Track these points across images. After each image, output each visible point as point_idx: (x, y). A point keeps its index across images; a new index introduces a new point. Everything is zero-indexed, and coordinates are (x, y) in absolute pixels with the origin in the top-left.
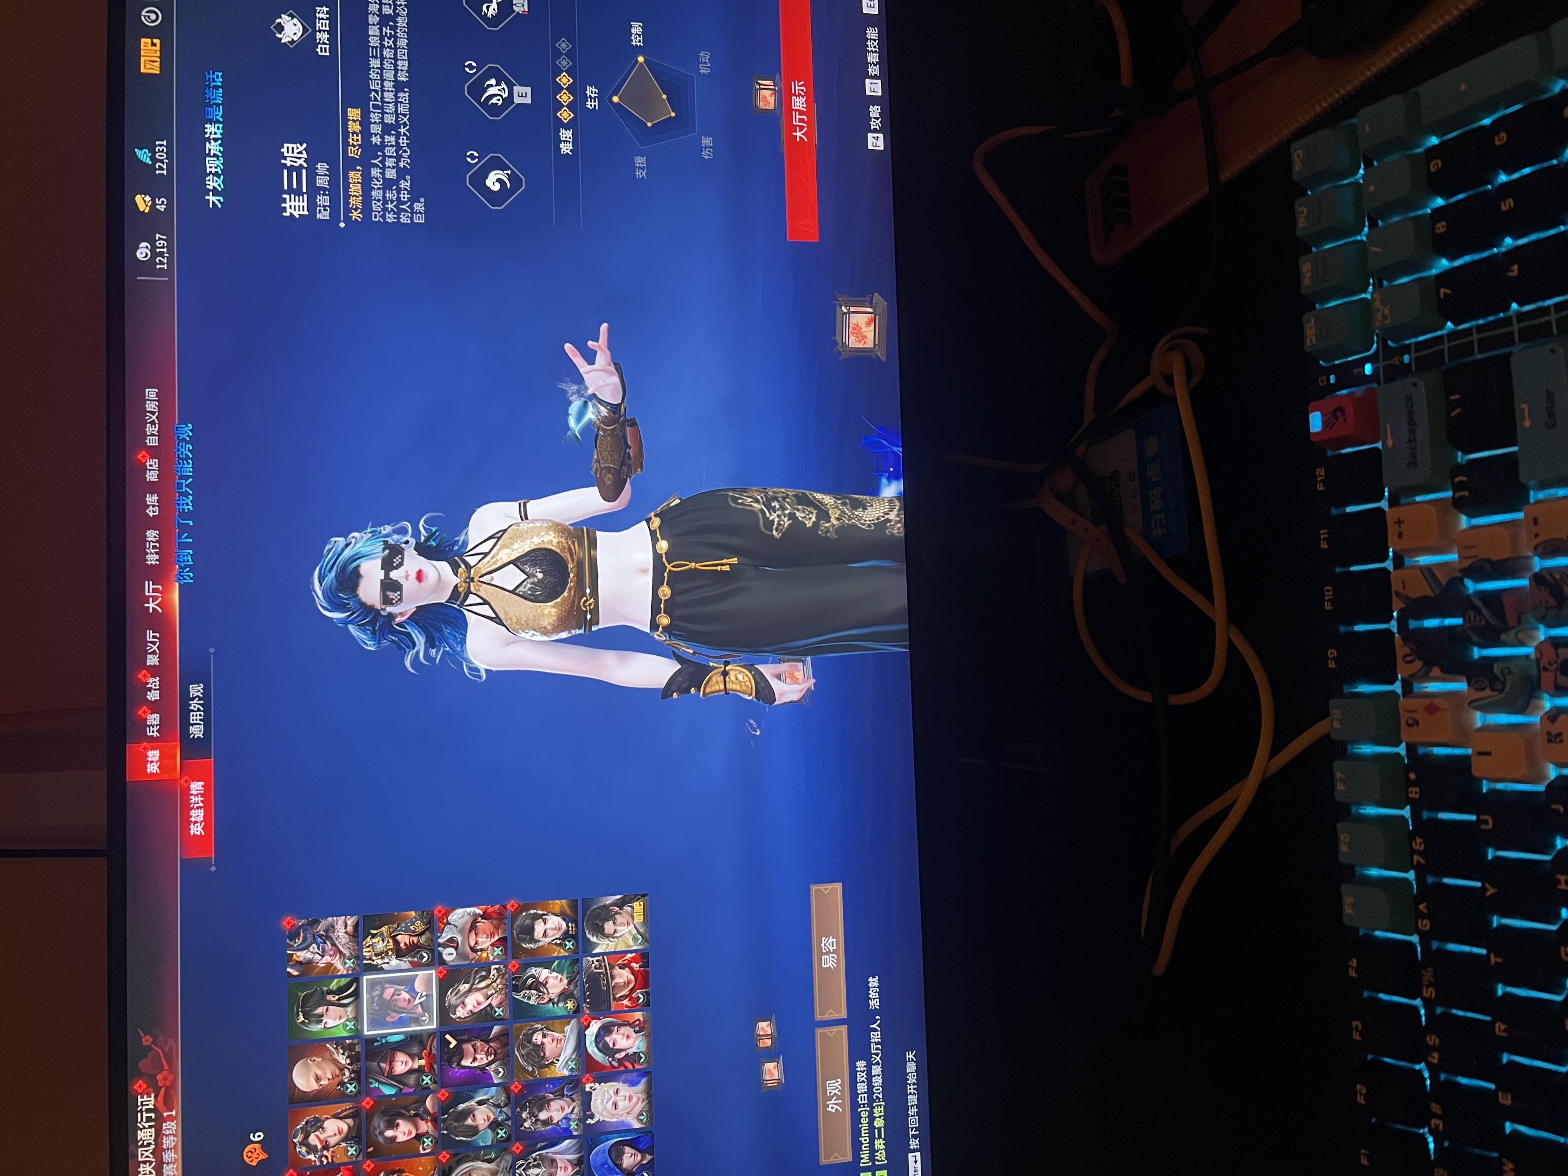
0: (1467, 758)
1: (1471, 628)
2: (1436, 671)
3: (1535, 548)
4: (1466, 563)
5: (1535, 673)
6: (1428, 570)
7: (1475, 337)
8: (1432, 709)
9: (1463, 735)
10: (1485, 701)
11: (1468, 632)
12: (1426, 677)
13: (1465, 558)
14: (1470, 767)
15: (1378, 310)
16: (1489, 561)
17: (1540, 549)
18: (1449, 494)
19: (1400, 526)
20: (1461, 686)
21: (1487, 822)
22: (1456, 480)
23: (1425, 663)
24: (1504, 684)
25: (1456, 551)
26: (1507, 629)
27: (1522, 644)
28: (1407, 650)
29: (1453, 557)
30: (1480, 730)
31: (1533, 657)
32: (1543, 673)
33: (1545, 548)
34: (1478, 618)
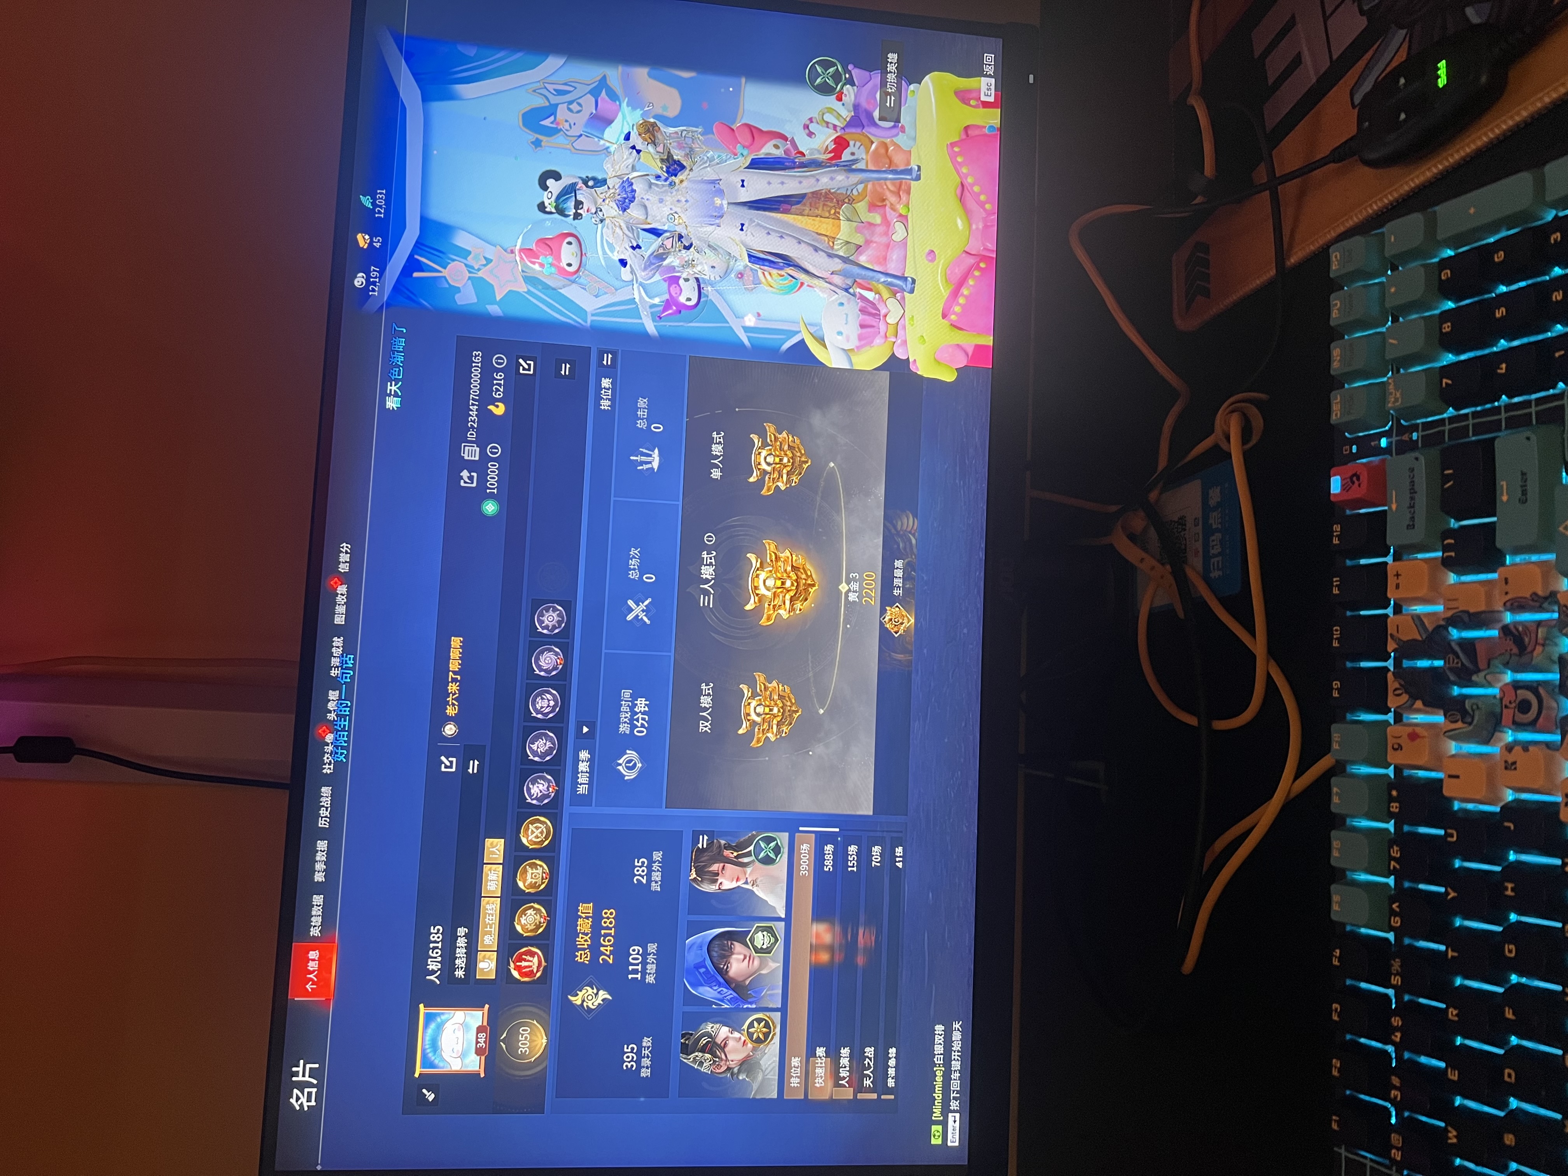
0: (1440, 781)
1: (1451, 669)
2: (1419, 704)
3: (1505, 604)
4: (1450, 614)
5: (1498, 710)
6: (1418, 619)
7: (1471, 422)
8: (1413, 736)
9: (1438, 760)
10: (1457, 732)
11: (1449, 673)
12: (1411, 709)
13: (1449, 609)
14: (1442, 787)
15: (1391, 393)
16: (1467, 612)
17: (1508, 604)
18: (1440, 554)
19: (1398, 578)
20: (1438, 718)
21: (1452, 836)
22: (1446, 542)
23: (1411, 697)
24: (1473, 718)
25: (1442, 602)
26: (1478, 671)
27: (1490, 685)
28: (1397, 685)
29: (1439, 608)
30: (1453, 756)
31: (1498, 697)
32: (1505, 711)
33: (1512, 604)
34: (1455, 661)
